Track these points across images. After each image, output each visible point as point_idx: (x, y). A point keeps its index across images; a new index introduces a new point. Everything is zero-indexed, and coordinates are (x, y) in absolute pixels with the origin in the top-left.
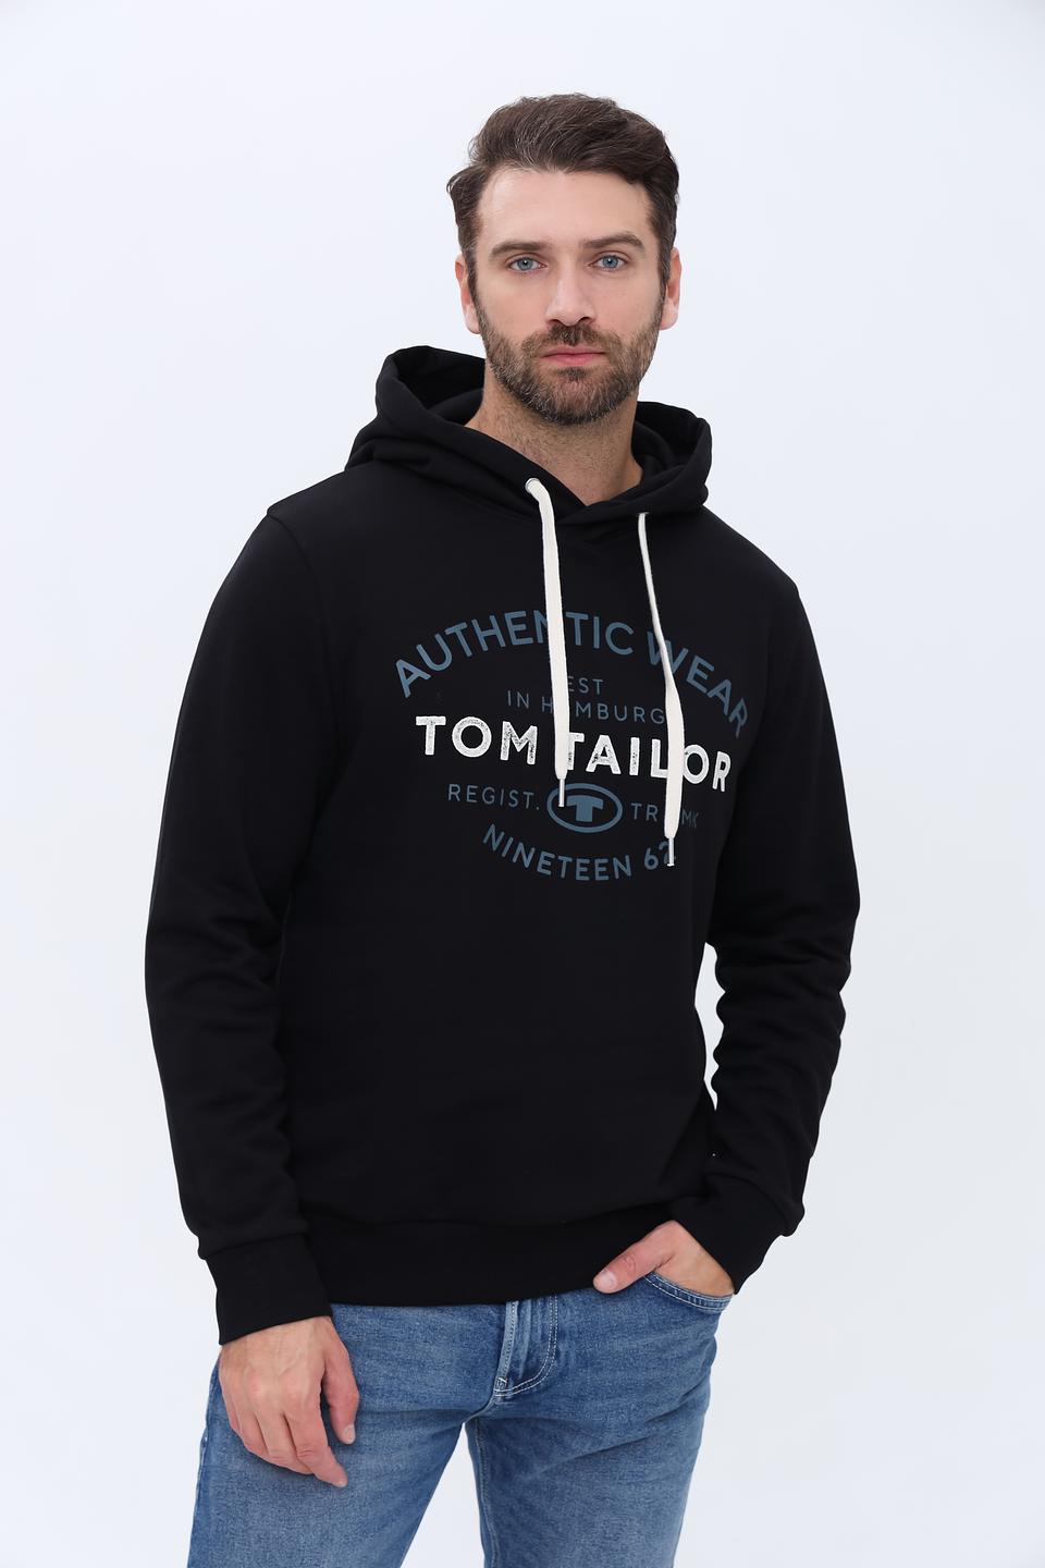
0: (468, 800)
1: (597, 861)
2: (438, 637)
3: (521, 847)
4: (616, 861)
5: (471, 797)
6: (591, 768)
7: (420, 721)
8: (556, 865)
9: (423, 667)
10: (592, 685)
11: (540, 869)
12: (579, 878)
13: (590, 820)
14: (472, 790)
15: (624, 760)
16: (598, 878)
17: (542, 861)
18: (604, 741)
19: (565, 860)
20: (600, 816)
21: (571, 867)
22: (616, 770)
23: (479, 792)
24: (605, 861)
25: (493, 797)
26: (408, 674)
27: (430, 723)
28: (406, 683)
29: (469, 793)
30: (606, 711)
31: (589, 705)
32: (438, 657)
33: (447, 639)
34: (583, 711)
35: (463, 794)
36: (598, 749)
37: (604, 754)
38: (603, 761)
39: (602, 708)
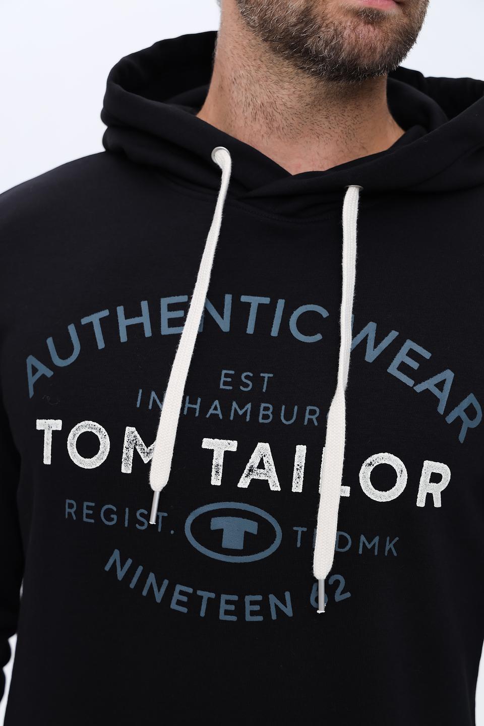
0: (85, 519)
1: (248, 599)
2: (72, 329)
3: (152, 578)
4: (273, 599)
5: (88, 516)
6: (244, 483)
7: (41, 424)
8: (193, 602)
9: (48, 363)
10: (257, 381)
11: (174, 606)
12: (222, 617)
13: (240, 546)
14: (88, 508)
15: (285, 474)
16: (249, 618)
17: (176, 596)
18: (263, 450)
19: (206, 595)
20: (252, 543)
21: (214, 605)
22: (275, 486)
23: (96, 510)
24: (259, 598)
25: (114, 517)
26: (35, 370)
27: (48, 426)
28: (32, 380)
29: (85, 511)
30: (269, 413)
31: (249, 406)
32: (65, 349)
33: (81, 330)
34: (241, 412)
35: (79, 512)
36: (254, 460)
37: (261, 466)
38: (260, 475)
39: (266, 409)
